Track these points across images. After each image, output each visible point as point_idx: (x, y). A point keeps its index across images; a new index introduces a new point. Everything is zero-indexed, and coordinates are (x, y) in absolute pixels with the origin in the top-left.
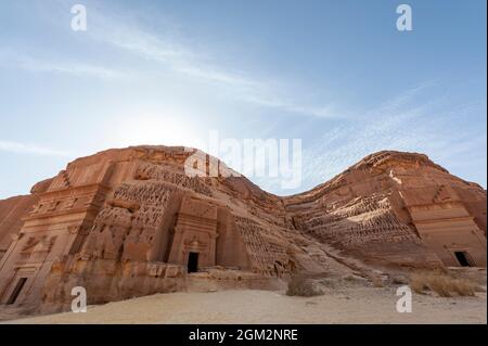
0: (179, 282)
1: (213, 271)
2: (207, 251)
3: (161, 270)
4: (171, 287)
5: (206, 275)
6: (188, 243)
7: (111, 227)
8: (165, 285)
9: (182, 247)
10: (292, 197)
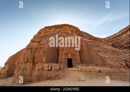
0: (61, 73)
1: (80, 67)
2: (76, 57)
3: (50, 67)
4: (57, 76)
5: (77, 69)
6: (66, 54)
7: (31, 49)
8: (53, 75)
9: (64, 56)
10: (109, 37)
